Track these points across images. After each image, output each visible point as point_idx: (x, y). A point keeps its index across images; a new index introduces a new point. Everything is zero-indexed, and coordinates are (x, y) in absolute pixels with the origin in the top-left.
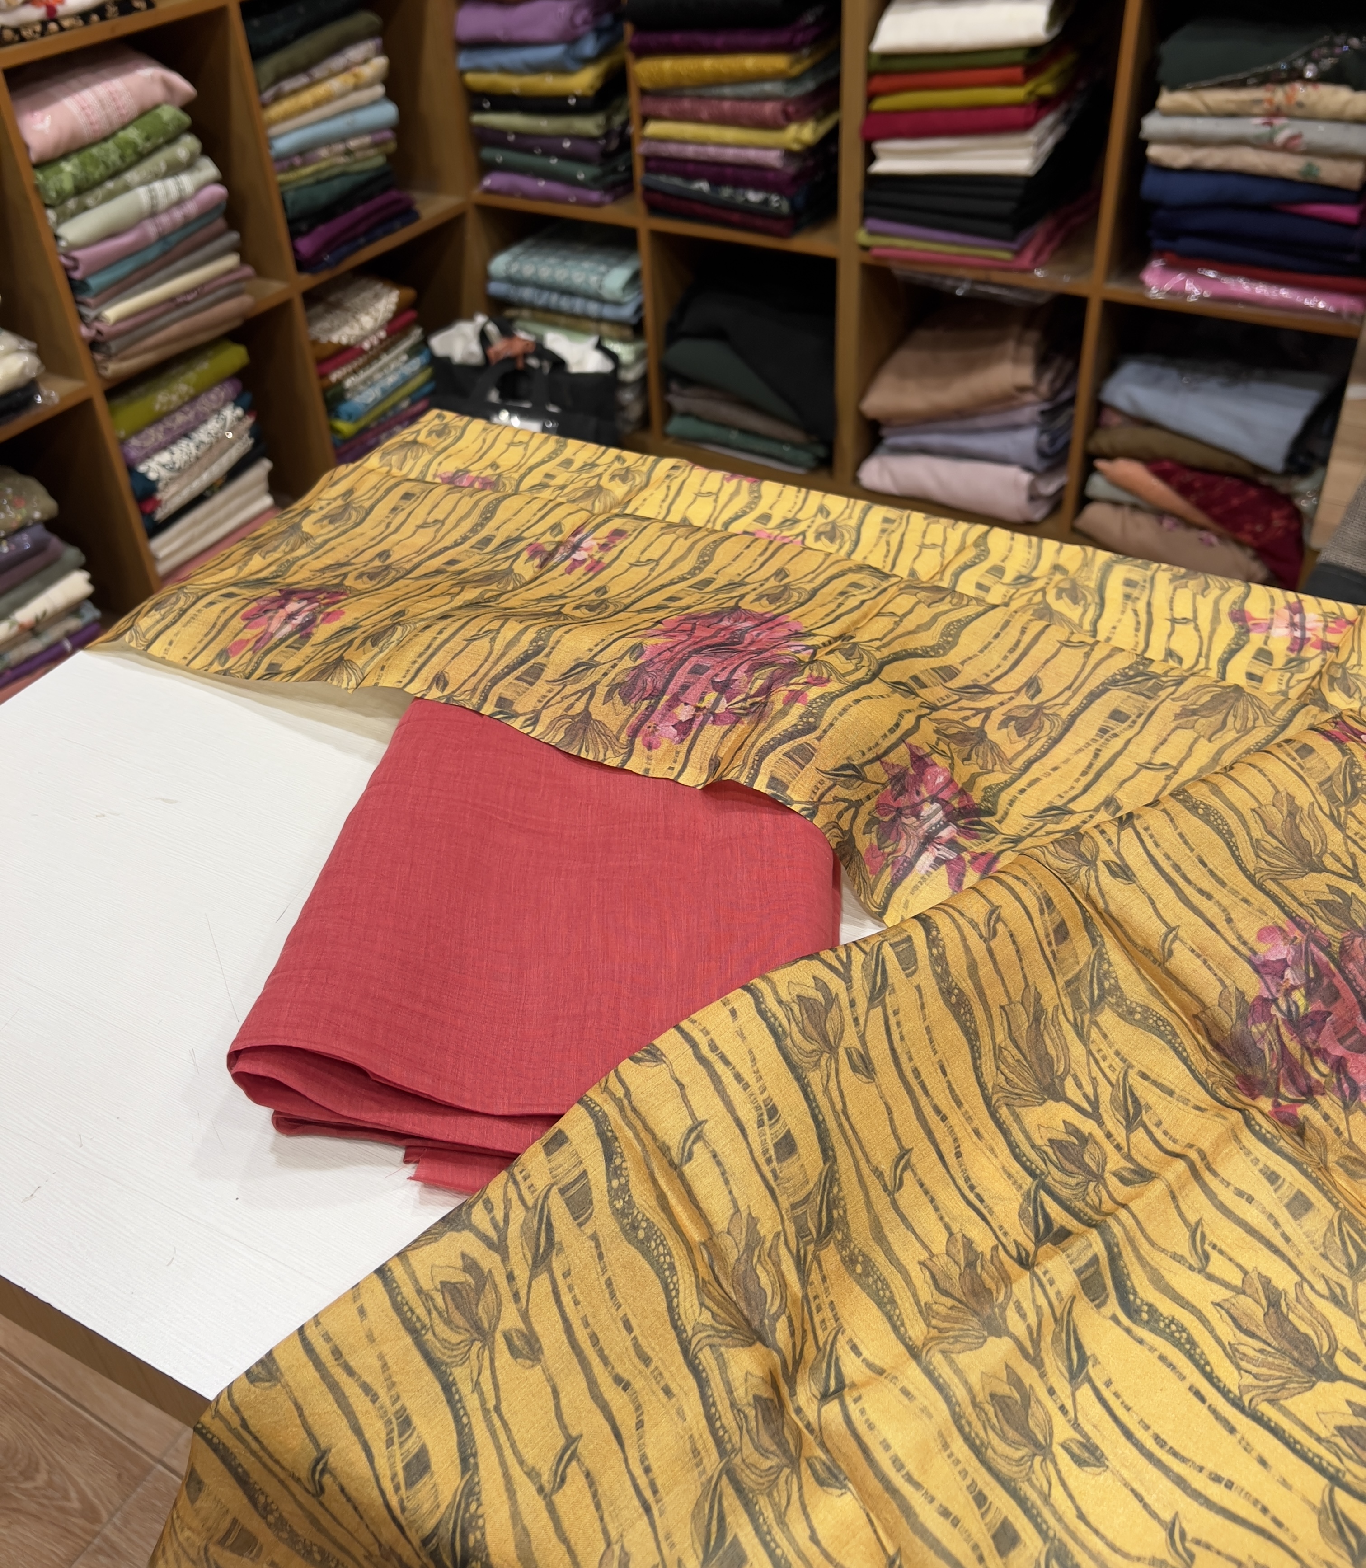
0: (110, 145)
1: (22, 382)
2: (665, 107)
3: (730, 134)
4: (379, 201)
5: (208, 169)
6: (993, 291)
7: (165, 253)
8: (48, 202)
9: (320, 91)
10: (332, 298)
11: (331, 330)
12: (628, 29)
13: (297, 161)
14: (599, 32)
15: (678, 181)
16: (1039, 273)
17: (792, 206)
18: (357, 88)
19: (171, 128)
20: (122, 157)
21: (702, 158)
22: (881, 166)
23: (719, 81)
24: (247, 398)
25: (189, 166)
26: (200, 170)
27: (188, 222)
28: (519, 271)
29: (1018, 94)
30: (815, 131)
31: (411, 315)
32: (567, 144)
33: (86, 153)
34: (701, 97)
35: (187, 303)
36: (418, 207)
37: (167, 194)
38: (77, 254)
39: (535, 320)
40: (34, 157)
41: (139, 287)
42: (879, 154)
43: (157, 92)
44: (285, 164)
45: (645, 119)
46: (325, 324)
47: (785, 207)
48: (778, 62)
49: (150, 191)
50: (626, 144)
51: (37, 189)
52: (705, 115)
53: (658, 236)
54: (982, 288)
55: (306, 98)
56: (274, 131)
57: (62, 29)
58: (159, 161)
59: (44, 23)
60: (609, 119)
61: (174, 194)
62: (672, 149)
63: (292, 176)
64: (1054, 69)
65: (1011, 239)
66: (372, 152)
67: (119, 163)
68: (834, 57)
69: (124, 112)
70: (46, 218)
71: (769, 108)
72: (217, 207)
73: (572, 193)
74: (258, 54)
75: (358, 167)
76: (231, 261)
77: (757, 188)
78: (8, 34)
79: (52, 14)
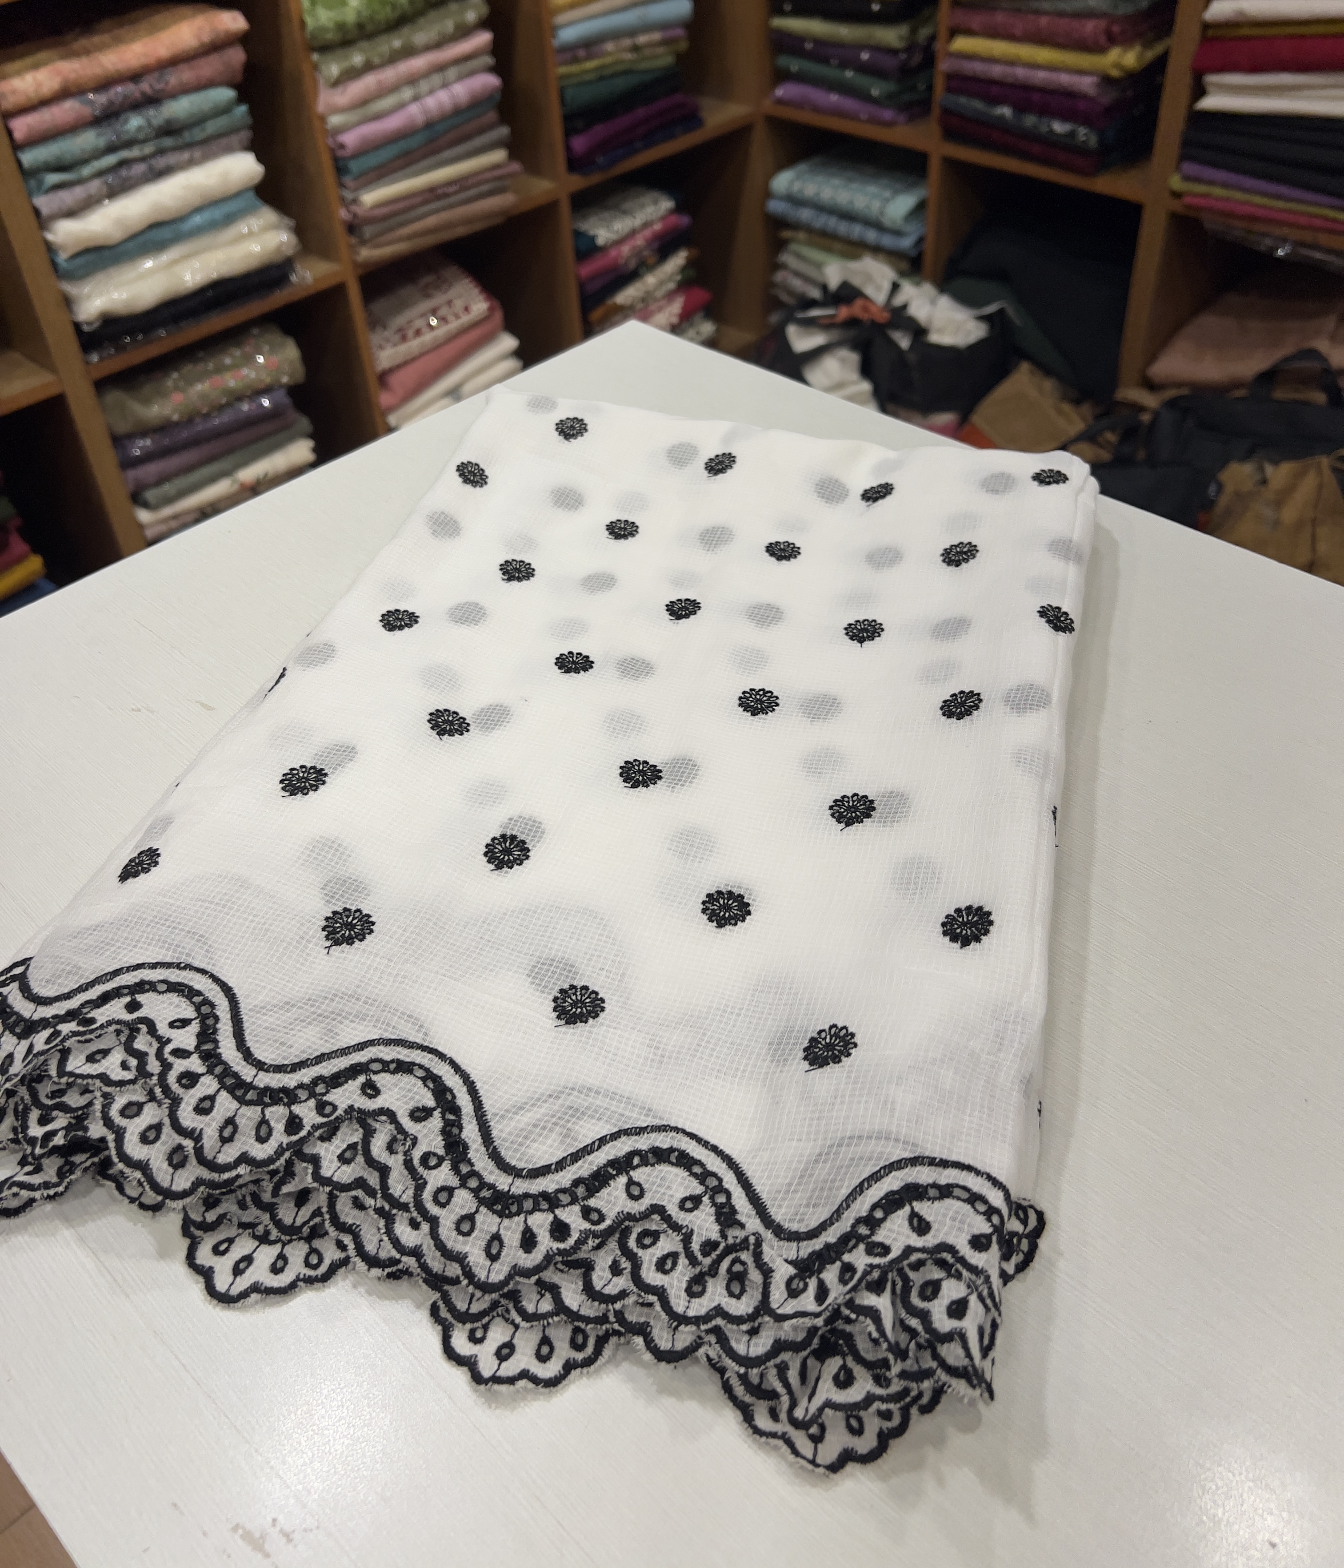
1: (278, 259)
2: (976, 21)
3: (1044, 54)
4: (662, 103)
6: (1318, 255)
7: (430, 142)
13: (582, 53)
15: (978, 105)
17: (1101, 141)
21: (1010, 80)
22: (1209, 102)
27: (458, 109)
28: (800, 190)
30: (1140, 57)
32: (865, 56)
34: (1016, 11)
35: (446, 195)
36: (703, 113)
39: (809, 243)
41: (399, 173)
42: (1209, 89)
44: (568, 55)
45: (954, 32)
47: (1093, 141)
50: (929, 59)
52: (1018, 31)
53: (949, 164)
54: (1306, 252)
56: (560, 19)
60: (914, 31)
62: (978, 68)
63: (574, 69)
66: (661, 50)
71: (1090, 27)
72: (488, 97)
73: (863, 110)
75: (645, 65)
76: (499, 156)
77: (1064, 117)
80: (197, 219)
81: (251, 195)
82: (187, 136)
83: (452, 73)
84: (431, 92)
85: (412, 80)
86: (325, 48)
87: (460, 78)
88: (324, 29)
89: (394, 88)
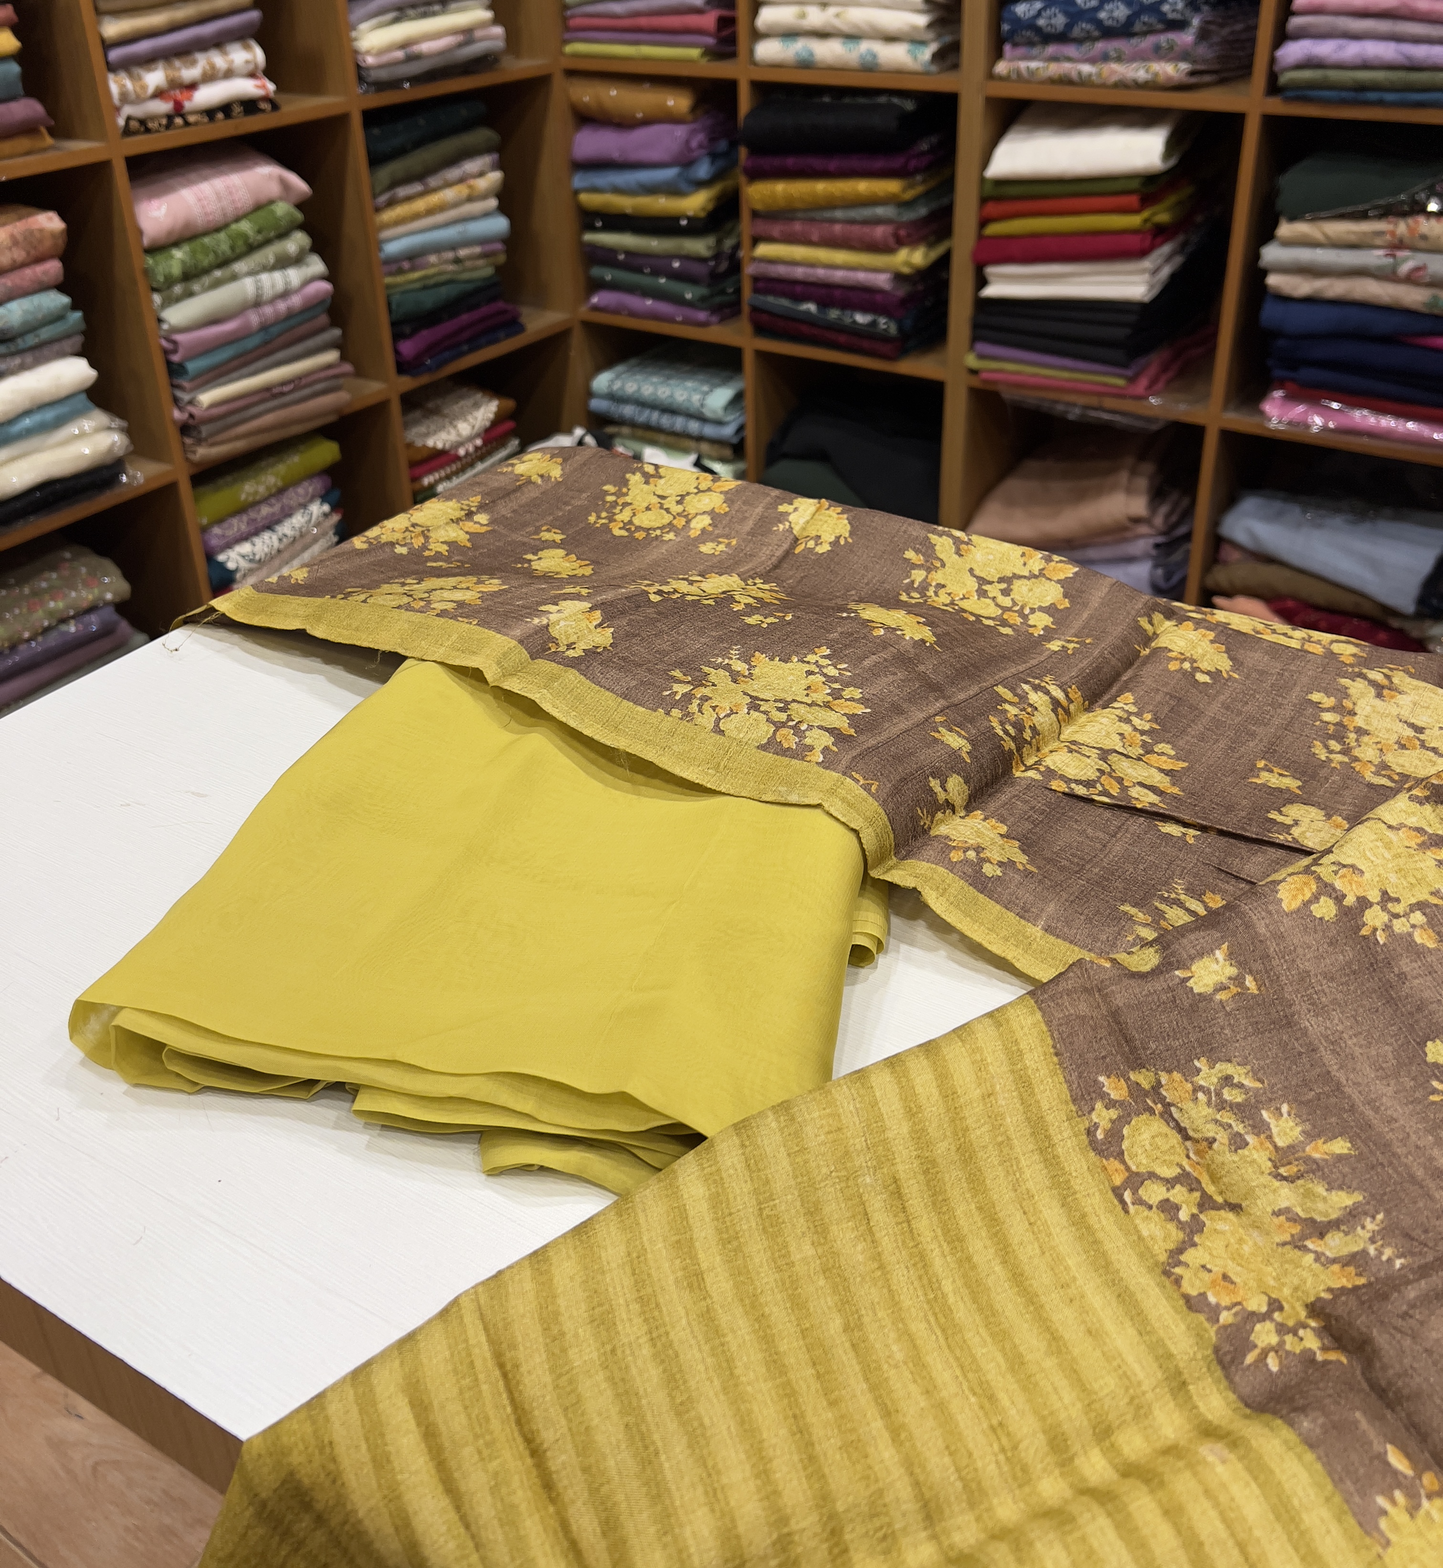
0: (222, 236)
1: (109, 460)
2: (776, 230)
3: (840, 256)
4: (484, 310)
5: (316, 266)
6: (1106, 416)
7: (266, 343)
8: (155, 285)
9: (434, 199)
10: (431, 405)
11: (427, 435)
12: (743, 152)
13: (406, 265)
14: (714, 156)
15: (785, 302)
16: (1153, 400)
17: (900, 329)
18: (470, 199)
19: (283, 223)
20: (232, 248)
21: (811, 279)
22: (992, 291)
23: (831, 204)
24: (336, 494)
25: (297, 260)
26: (308, 265)
27: (291, 315)
28: (622, 388)
29: (1134, 221)
30: (926, 255)
31: (510, 425)
32: (676, 265)
33: (197, 244)
34: (812, 220)
35: (283, 394)
36: (524, 320)
37: (273, 286)
38: (179, 337)
39: (634, 437)
40: (146, 242)
41: (235, 375)
42: (990, 278)
43: (274, 189)
44: (394, 267)
45: (756, 241)
46: (422, 429)
47: (893, 329)
48: (891, 186)
49: (257, 282)
50: (735, 267)
51: (147, 273)
52: (815, 237)
53: (762, 355)
54: (1093, 414)
55: (420, 205)
56: (386, 234)
57: (187, 124)
58: (269, 254)
59: (170, 117)
60: (719, 242)
61: (280, 286)
62: (781, 271)
63: (399, 279)
64: (1171, 200)
65: (1125, 366)
66: (481, 262)
67: (229, 252)
68: (948, 186)
69: (239, 205)
70: (151, 301)
71: (880, 232)
72: (322, 302)
73: (679, 312)
74: (375, 160)
75: (466, 276)
76: (331, 356)
77: (864, 310)
78: (134, 124)
79: (179, 109)
80: (29, 422)
81: (84, 397)
82: (21, 343)
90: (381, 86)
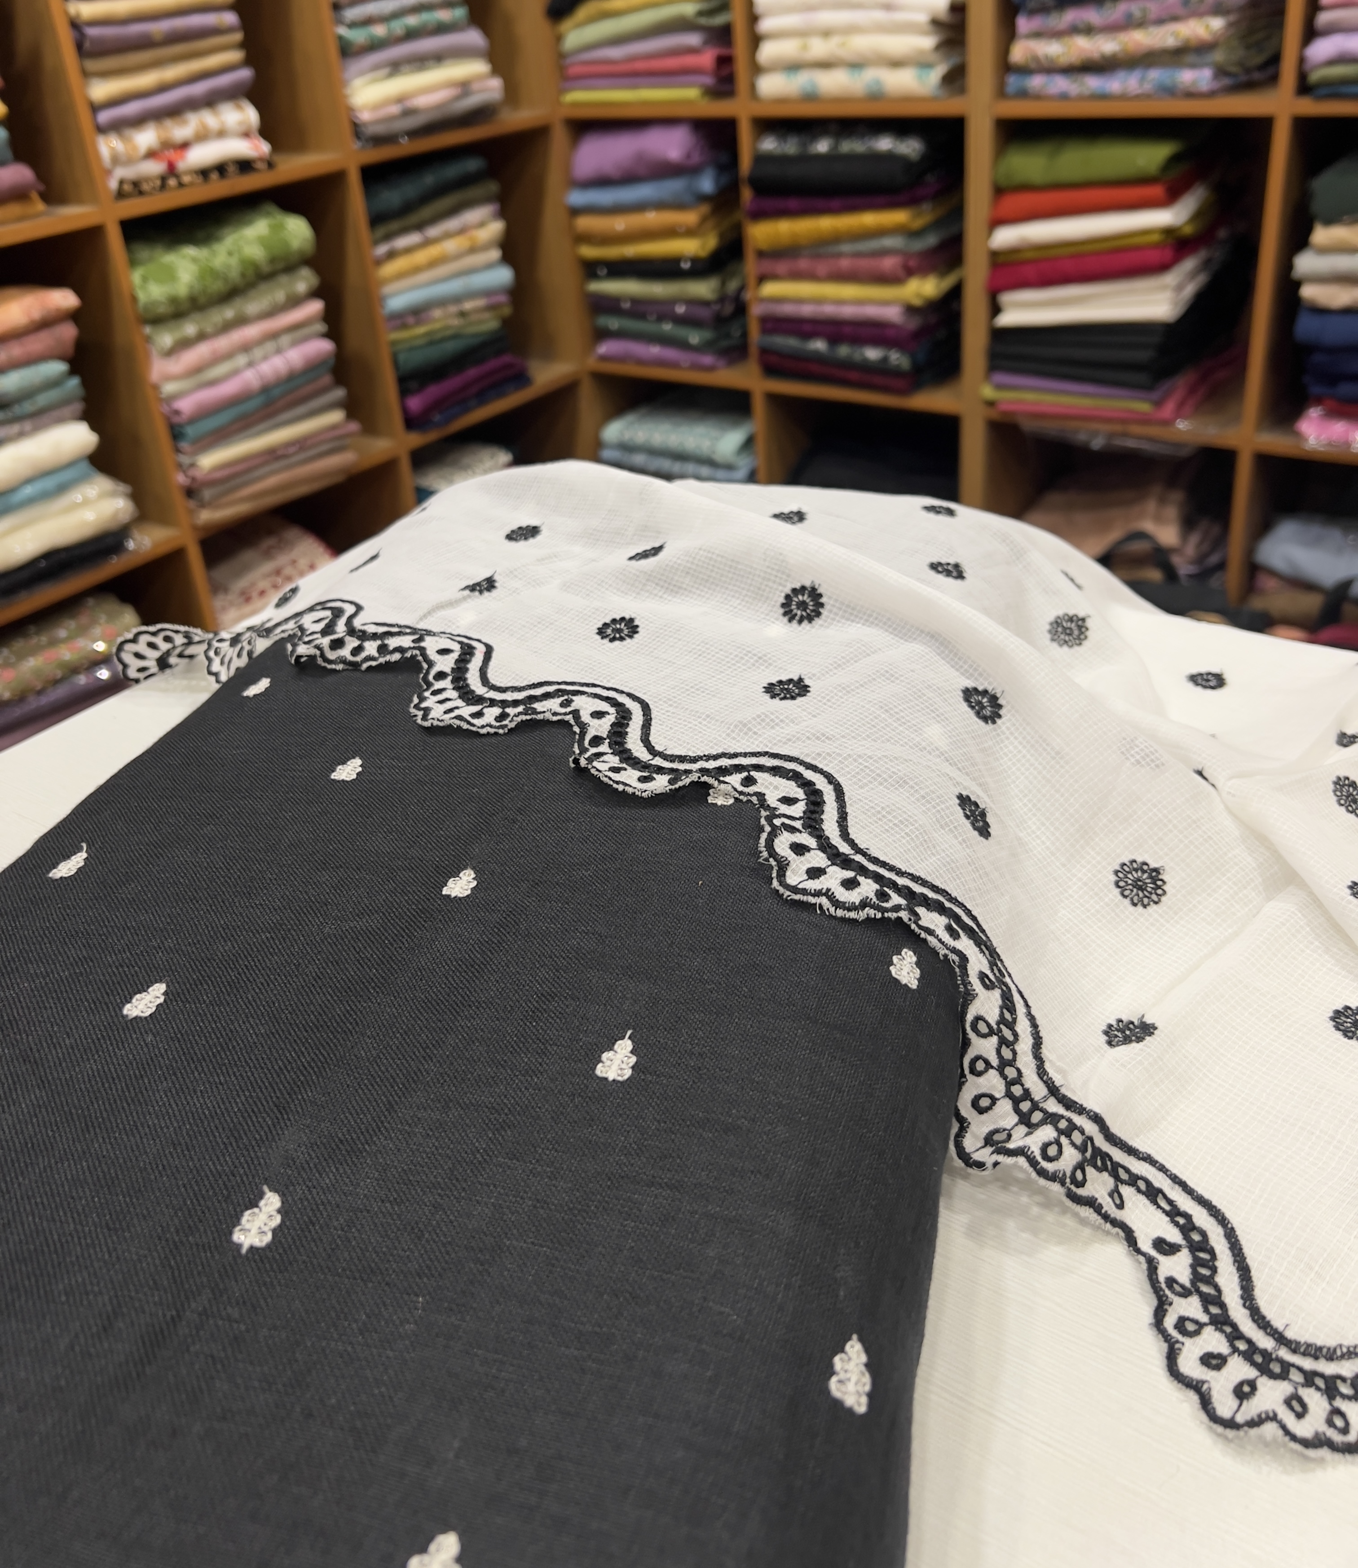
1: (113, 526)
2: (782, 267)
3: (852, 291)
4: (493, 364)
6: (1130, 443)
7: (268, 404)
9: (436, 250)
12: (747, 194)
13: (411, 320)
15: (793, 341)
16: (1182, 425)
17: (914, 362)
18: (473, 250)
21: (820, 317)
22: (1007, 319)
23: (837, 238)
27: (294, 374)
28: (632, 437)
30: (939, 285)
32: (680, 309)
34: (819, 256)
35: (286, 456)
36: (532, 372)
38: (178, 403)
41: (237, 437)
42: (1006, 306)
44: (398, 323)
45: (762, 279)
47: (906, 363)
48: (898, 217)
50: (741, 309)
52: (822, 272)
53: (773, 398)
54: (1120, 442)
55: (422, 257)
56: (387, 289)
57: (181, 185)
59: (164, 179)
60: (723, 284)
62: (788, 310)
63: (405, 334)
65: (1151, 389)
66: (487, 315)
68: (958, 213)
71: (889, 263)
72: (324, 362)
73: (685, 358)
75: (473, 330)
76: (336, 416)
77: (876, 344)
78: (127, 187)
79: (172, 170)
80: (28, 490)
81: (85, 464)
82: (17, 410)
83: (285, 340)
84: (265, 358)
85: (246, 348)
86: (158, 321)
87: (295, 343)
88: (155, 303)
89: (229, 355)
90: (379, 140)
